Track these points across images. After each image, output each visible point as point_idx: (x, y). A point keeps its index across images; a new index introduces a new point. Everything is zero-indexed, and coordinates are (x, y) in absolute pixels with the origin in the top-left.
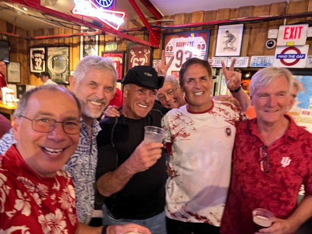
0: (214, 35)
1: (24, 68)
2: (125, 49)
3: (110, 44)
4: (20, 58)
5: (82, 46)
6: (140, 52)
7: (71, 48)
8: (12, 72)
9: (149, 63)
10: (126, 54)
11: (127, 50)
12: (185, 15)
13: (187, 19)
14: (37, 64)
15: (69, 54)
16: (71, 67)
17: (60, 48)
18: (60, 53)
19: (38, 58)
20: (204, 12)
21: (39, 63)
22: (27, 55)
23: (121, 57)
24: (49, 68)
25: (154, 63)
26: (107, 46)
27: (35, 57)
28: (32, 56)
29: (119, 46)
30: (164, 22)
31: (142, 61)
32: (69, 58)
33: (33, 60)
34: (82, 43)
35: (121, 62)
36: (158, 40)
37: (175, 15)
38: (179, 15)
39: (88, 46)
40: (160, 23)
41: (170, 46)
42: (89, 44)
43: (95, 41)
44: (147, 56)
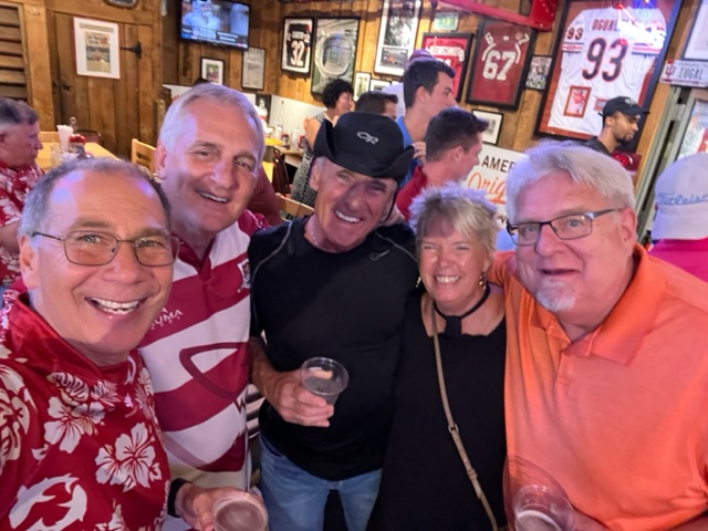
0: (690, 6)
1: (272, 61)
2: (474, 29)
3: (444, 16)
4: (265, 40)
5: (384, 19)
6: (506, 38)
7: (363, 22)
8: (250, 67)
9: (522, 64)
10: (474, 41)
11: (478, 31)
14: (295, 53)
15: (358, 36)
16: (358, 64)
17: (343, 21)
18: (342, 32)
19: (298, 40)
21: (299, 51)
22: (279, 33)
23: (462, 47)
24: (317, 63)
25: (533, 64)
26: (436, 21)
27: (293, 39)
28: (287, 36)
29: (462, 22)
31: (508, 59)
32: (356, 46)
33: (289, 44)
34: (385, 12)
35: (461, 59)
36: (552, 11)
39: (397, 19)
41: (576, 27)
42: (400, 16)
43: (413, 10)
44: (521, 47)
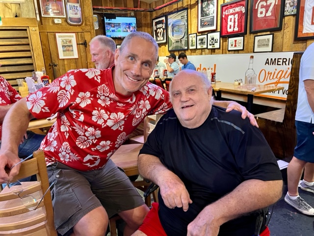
5: (200, 5)
7: (189, 10)
14: (159, 34)
15: (187, 17)
16: (189, 30)
17: (179, 13)
18: (179, 18)
22: (151, 28)
23: (243, 6)
24: (170, 36)
28: (155, 28)
34: (200, 2)
35: (244, 11)
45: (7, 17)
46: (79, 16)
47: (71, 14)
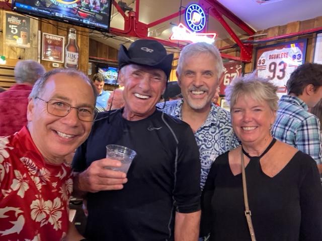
0: (311, 44)
6: (232, 68)
12: (279, 27)
13: (282, 31)
20: (300, 22)
30: (257, 37)
31: (233, 76)
36: (250, 54)
37: (269, 29)
38: (273, 28)
40: (253, 38)
41: (262, 59)
44: (239, 70)
45: (11, 58)
46: (75, 63)
47: (69, 61)
